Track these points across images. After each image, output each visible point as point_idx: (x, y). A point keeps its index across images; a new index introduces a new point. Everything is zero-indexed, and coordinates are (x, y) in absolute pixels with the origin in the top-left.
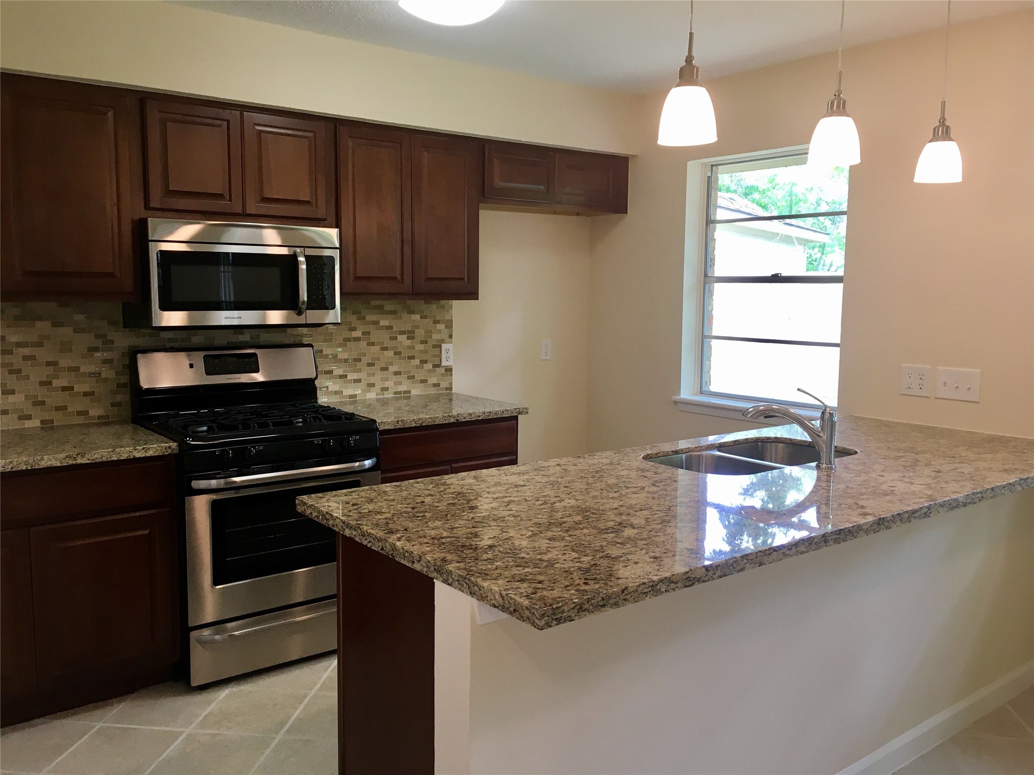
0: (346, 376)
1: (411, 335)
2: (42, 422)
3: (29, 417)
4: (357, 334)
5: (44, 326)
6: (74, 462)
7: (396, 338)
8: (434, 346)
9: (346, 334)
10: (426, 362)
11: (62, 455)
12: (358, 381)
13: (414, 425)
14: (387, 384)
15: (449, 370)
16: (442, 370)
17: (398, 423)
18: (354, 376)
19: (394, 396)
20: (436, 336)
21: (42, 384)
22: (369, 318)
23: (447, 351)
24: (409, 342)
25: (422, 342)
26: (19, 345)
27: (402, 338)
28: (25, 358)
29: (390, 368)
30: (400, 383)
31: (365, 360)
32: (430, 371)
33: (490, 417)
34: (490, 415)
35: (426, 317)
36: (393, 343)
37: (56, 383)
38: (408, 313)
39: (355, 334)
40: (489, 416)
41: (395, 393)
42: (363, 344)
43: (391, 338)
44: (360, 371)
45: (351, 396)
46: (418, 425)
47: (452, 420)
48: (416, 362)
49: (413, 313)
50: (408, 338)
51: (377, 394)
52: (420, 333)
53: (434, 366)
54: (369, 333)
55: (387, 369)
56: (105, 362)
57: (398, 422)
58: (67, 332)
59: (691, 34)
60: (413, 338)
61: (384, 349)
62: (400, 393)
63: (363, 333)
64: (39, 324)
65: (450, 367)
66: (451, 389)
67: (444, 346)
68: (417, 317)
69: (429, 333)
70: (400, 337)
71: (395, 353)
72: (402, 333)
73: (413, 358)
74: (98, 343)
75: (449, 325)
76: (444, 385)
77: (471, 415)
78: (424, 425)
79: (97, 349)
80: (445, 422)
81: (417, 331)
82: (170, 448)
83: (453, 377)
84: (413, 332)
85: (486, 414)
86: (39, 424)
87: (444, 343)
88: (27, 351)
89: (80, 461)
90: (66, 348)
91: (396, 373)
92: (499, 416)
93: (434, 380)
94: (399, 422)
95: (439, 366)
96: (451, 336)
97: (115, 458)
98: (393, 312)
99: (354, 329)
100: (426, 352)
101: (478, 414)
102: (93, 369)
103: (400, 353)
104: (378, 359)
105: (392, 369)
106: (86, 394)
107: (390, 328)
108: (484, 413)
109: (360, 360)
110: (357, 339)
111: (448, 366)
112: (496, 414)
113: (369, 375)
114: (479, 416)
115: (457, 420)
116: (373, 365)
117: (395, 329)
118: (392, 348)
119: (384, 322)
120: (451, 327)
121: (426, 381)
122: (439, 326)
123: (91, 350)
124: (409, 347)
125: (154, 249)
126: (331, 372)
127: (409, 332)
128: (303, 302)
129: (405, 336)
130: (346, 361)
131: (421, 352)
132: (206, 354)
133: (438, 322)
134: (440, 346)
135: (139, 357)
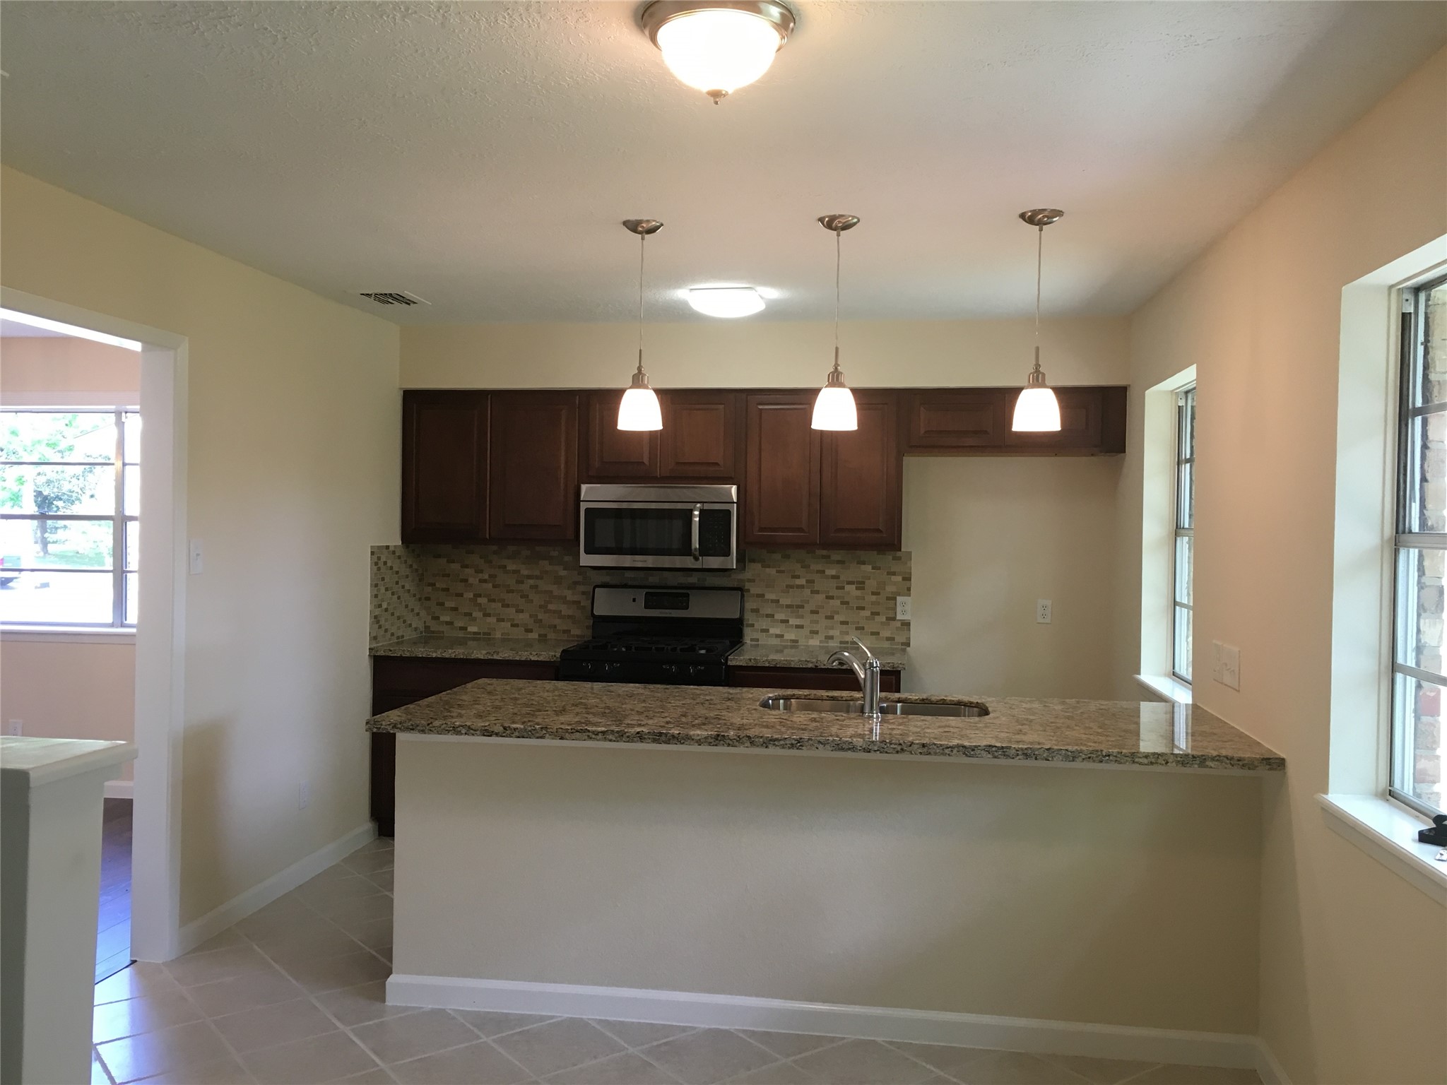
0: (788, 621)
1: (861, 585)
2: (539, 635)
3: (531, 631)
4: (802, 581)
5: (545, 564)
6: (492, 657)
7: (843, 588)
8: (888, 599)
9: (790, 581)
10: (878, 614)
11: (484, 652)
12: (801, 627)
14: (831, 633)
15: (906, 625)
16: (899, 624)
18: (798, 622)
19: (839, 645)
20: (890, 589)
21: (541, 607)
22: (814, 567)
23: (904, 604)
24: (859, 593)
25: (873, 593)
26: (529, 577)
27: (851, 588)
28: (532, 587)
29: (836, 617)
30: (847, 633)
31: (808, 608)
32: (882, 623)
35: (879, 568)
36: (840, 593)
37: (550, 607)
38: (857, 564)
39: (798, 582)
41: (841, 643)
42: (807, 591)
43: (838, 588)
44: (802, 617)
48: (867, 613)
49: (864, 563)
50: (857, 589)
51: (821, 642)
52: (871, 584)
53: (888, 619)
54: (813, 582)
55: (831, 617)
56: (583, 593)
59: (640, 350)
60: (863, 588)
61: (830, 598)
62: (847, 642)
63: (808, 581)
64: (542, 563)
65: (908, 622)
66: (908, 644)
67: (899, 599)
68: (868, 568)
69: (882, 585)
70: (848, 587)
71: (842, 603)
72: (850, 583)
73: (863, 608)
74: (580, 578)
75: (907, 578)
76: (900, 639)
81: (867, 582)
82: (555, 656)
83: (911, 632)
84: (864, 583)
86: (537, 637)
87: (899, 595)
88: (531, 582)
89: (495, 657)
90: (558, 581)
91: (843, 623)
93: (886, 633)
95: (894, 619)
96: (909, 589)
97: (517, 658)
98: (839, 562)
99: (798, 577)
100: (878, 603)
102: (576, 598)
103: (847, 603)
104: (823, 607)
105: (838, 618)
107: (836, 577)
109: (802, 607)
110: (802, 587)
111: (905, 620)
113: (812, 622)
116: (817, 612)
117: (842, 578)
118: (838, 598)
119: (831, 572)
120: (909, 579)
121: (878, 633)
122: (894, 578)
123: (576, 583)
124: (858, 598)
125: (583, 506)
126: (772, 616)
127: (858, 582)
128: (696, 549)
129: (854, 586)
130: (788, 606)
131: (873, 603)
132: (644, 591)
133: (894, 574)
134: (895, 599)
135: (597, 589)
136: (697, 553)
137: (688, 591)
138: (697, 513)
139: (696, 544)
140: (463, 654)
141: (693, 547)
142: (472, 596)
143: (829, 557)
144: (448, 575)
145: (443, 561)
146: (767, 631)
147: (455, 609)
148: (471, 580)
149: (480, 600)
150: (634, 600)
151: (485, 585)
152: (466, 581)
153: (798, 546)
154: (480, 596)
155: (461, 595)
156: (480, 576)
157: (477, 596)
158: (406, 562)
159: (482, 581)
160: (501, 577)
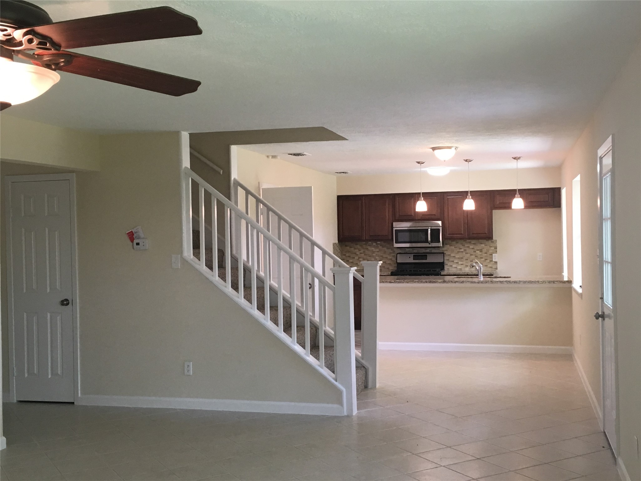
0: (458, 263)
1: (481, 251)
4: (462, 250)
7: (476, 252)
8: (490, 255)
9: (458, 250)
10: (487, 259)
12: (463, 264)
15: (496, 263)
16: (494, 262)
18: (462, 263)
20: (491, 252)
22: (466, 245)
23: (495, 256)
24: (481, 253)
25: (485, 253)
26: (376, 252)
29: (473, 261)
31: (464, 258)
32: (488, 262)
35: (487, 245)
36: (474, 253)
38: (480, 244)
39: (461, 250)
42: (464, 253)
43: (474, 252)
44: (463, 261)
45: (460, 269)
48: (484, 259)
49: (482, 244)
50: (480, 252)
51: (469, 269)
52: (484, 251)
53: (490, 261)
54: (466, 250)
56: (393, 256)
58: (385, 249)
60: (482, 252)
61: (471, 255)
63: (464, 250)
66: (497, 268)
67: (493, 255)
68: (483, 245)
69: (488, 250)
70: (477, 252)
72: (478, 250)
73: (482, 258)
74: (392, 251)
75: (496, 248)
76: (494, 267)
79: (391, 253)
81: (483, 250)
83: (498, 265)
84: (482, 250)
87: (493, 253)
90: (385, 253)
93: (490, 266)
95: (492, 261)
96: (496, 251)
98: (474, 244)
99: (461, 249)
100: (487, 256)
103: (477, 256)
104: (469, 258)
106: (389, 264)
107: (473, 248)
109: (462, 258)
110: (462, 252)
113: (466, 262)
116: (467, 260)
117: (475, 249)
118: (474, 255)
119: (471, 247)
120: (497, 248)
121: (487, 266)
122: (491, 248)
123: (390, 253)
124: (480, 255)
125: (394, 229)
126: (453, 261)
127: (480, 250)
128: (429, 241)
129: (479, 251)
130: (458, 258)
131: (485, 256)
132: (413, 255)
133: (491, 247)
134: (492, 255)
135: (398, 255)
136: (430, 242)
137: (427, 254)
138: (429, 230)
139: (429, 239)
142: (358, 258)
143: (471, 242)
144: (350, 252)
145: (348, 248)
146: (452, 266)
147: (352, 262)
148: (357, 253)
149: (360, 259)
150: (410, 257)
151: (361, 255)
152: (356, 253)
153: (461, 239)
154: (360, 258)
155: (354, 258)
156: (360, 252)
157: (359, 258)
159: (361, 253)
160: (367, 252)
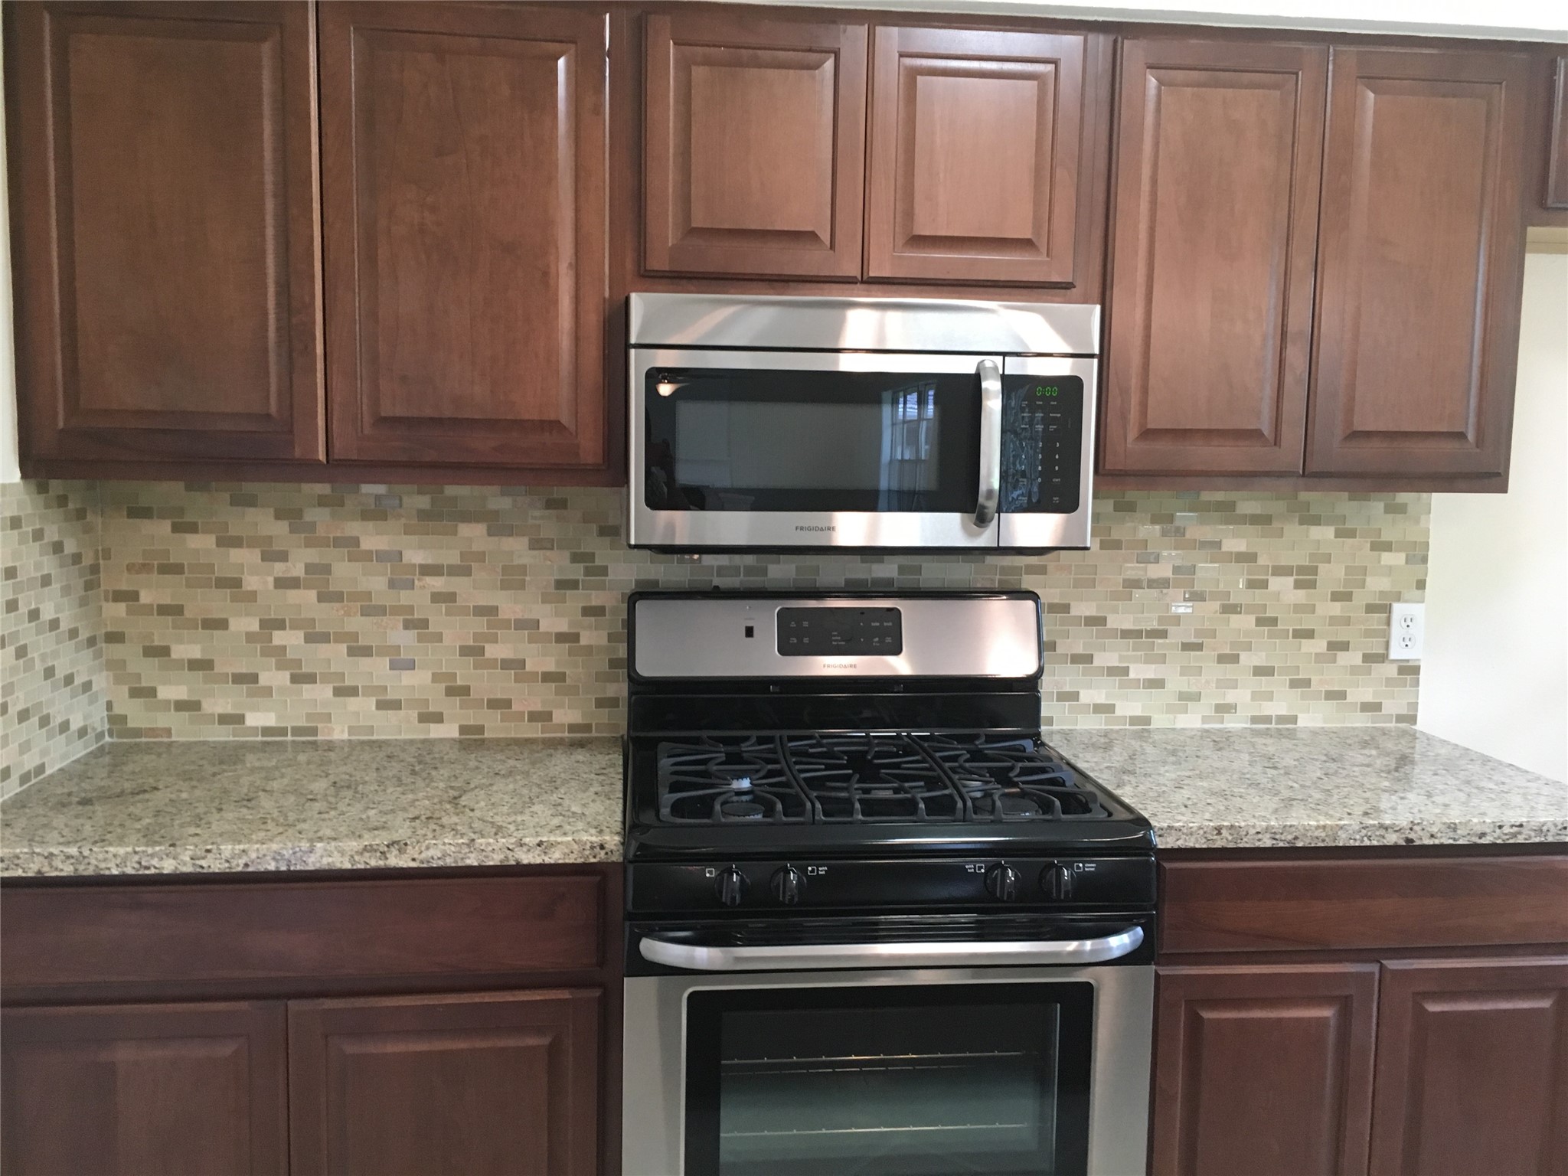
0: (1125, 671)
1: (1306, 577)
2: (463, 729)
3: (438, 718)
4: (1162, 570)
5: (473, 533)
7: (1264, 585)
8: (1371, 609)
9: (1133, 570)
10: (1344, 646)
12: (1157, 684)
13: (1267, 842)
14: (1231, 696)
15: (1410, 671)
16: (1392, 671)
17: (1219, 833)
18: (1150, 672)
19: (1248, 725)
20: (1377, 584)
21: (465, 651)
22: (1195, 532)
23: (1408, 621)
24: (1301, 596)
25: (1336, 597)
26: (428, 570)
27: (1285, 586)
28: (437, 597)
29: (1244, 656)
30: (1269, 696)
31: (1176, 636)
32: (1354, 670)
33: (1520, 840)
34: (1520, 833)
35: (1351, 534)
36: (1255, 597)
37: (492, 651)
38: (1301, 523)
39: (1156, 571)
40: (1514, 835)
41: (1255, 720)
42: (1177, 595)
43: (1252, 584)
44: (1162, 659)
45: (1134, 720)
46: (1281, 844)
47: (1392, 839)
48: (1319, 645)
49: (1316, 521)
50: (1298, 585)
51: (1205, 720)
52: (1331, 575)
53: (1368, 658)
54: (1191, 569)
55: (1234, 659)
56: (588, 611)
57: (1219, 830)
58: (517, 547)
60: (1312, 585)
61: (1231, 609)
62: (1267, 719)
63: (1177, 570)
64: (466, 530)
65: (1416, 664)
66: (1412, 719)
67: (1397, 607)
68: (1325, 533)
69: (1358, 574)
70: (1276, 583)
71: (1260, 622)
72: (1280, 571)
73: (1309, 634)
74: (577, 572)
75: (1418, 554)
76: (1393, 706)
77: (1455, 830)
78: (1300, 844)
79: (573, 585)
80: (1367, 843)
81: (1322, 568)
82: (602, 847)
83: (1421, 688)
84: (1314, 571)
85: (1506, 830)
86: (456, 734)
87: (1398, 600)
88: (437, 583)
90: (513, 579)
91: (1259, 671)
92: (1550, 839)
93: (1364, 695)
94: (1224, 831)
95: (1383, 658)
96: (1421, 585)
97: (472, 861)
98: (1262, 520)
99: (1155, 559)
100: (1347, 621)
101: (1479, 829)
102: (563, 626)
103: (1274, 621)
104: (1213, 634)
105: (1248, 659)
106: (547, 677)
107: (1249, 558)
108: (1500, 827)
109: (1163, 634)
110: (1162, 584)
111: (1408, 661)
112: (1539, 831)
113: (1184, 672)
114: (1483, 835)
115: (1409, 840)
116: (1199, 647)
117: (1262, 560)
118: (1251, 609)
119: (1235, 543)
120: (1424, 560)
121: (1341, 695)
122: (1388, 558)
123: (563, 585)
124: (1298, 608)
125: (638, 364)
126: (1088, 659)
127: (1301, 570)
128: (990, 492)
129: (1290, 581)
130: (1126, 634)
131: (1334, 620)
132: (778, 606)
133: (1387, 547)
134: (1387, 609)
135: (641, 606)
136: (992, 505)
137: (897, 604)
138: (993, 385)
139: (990, 472)
140: (277, 856)
141: (983, 487)
142: (254, 626)
143: (1231, 506)
144: (176, 569)
145: (162, 528)
146: (1074, 696)
147: (201, 665)
148: (251, 583)
149: (279, 638)
150: (749, 632)
151: (293, 596)
152: (236, 583)
153: (1244, 477)
154: (280, 625)
155: (222, 624)
156: (279, 569)
157: (271, 624)
158: (38, 535)
159: (281, 583)
160: (345, 572)
